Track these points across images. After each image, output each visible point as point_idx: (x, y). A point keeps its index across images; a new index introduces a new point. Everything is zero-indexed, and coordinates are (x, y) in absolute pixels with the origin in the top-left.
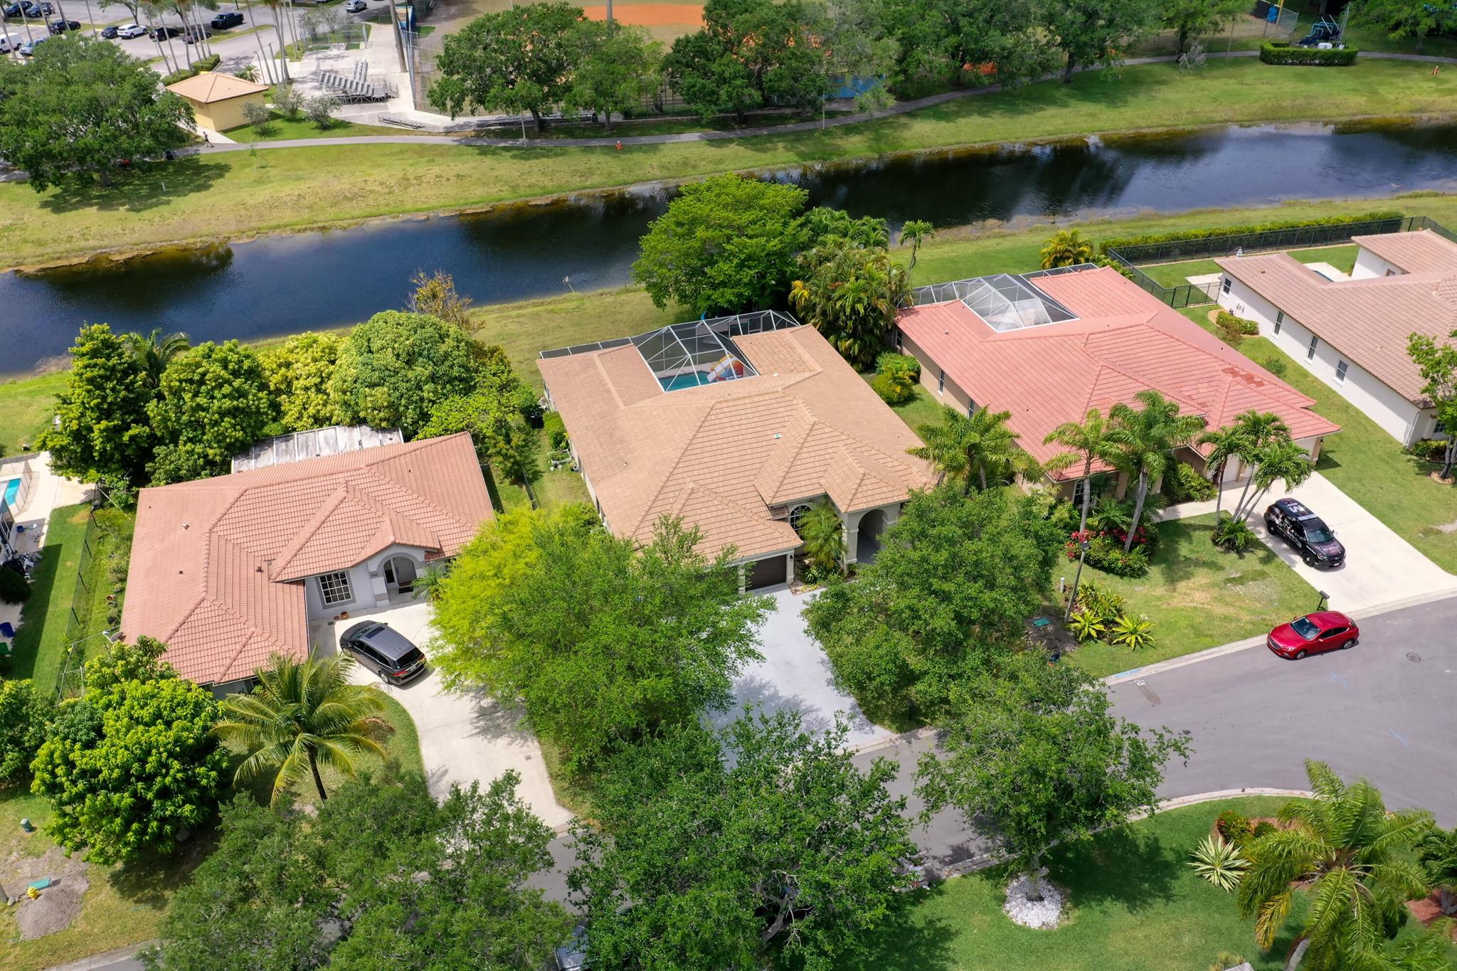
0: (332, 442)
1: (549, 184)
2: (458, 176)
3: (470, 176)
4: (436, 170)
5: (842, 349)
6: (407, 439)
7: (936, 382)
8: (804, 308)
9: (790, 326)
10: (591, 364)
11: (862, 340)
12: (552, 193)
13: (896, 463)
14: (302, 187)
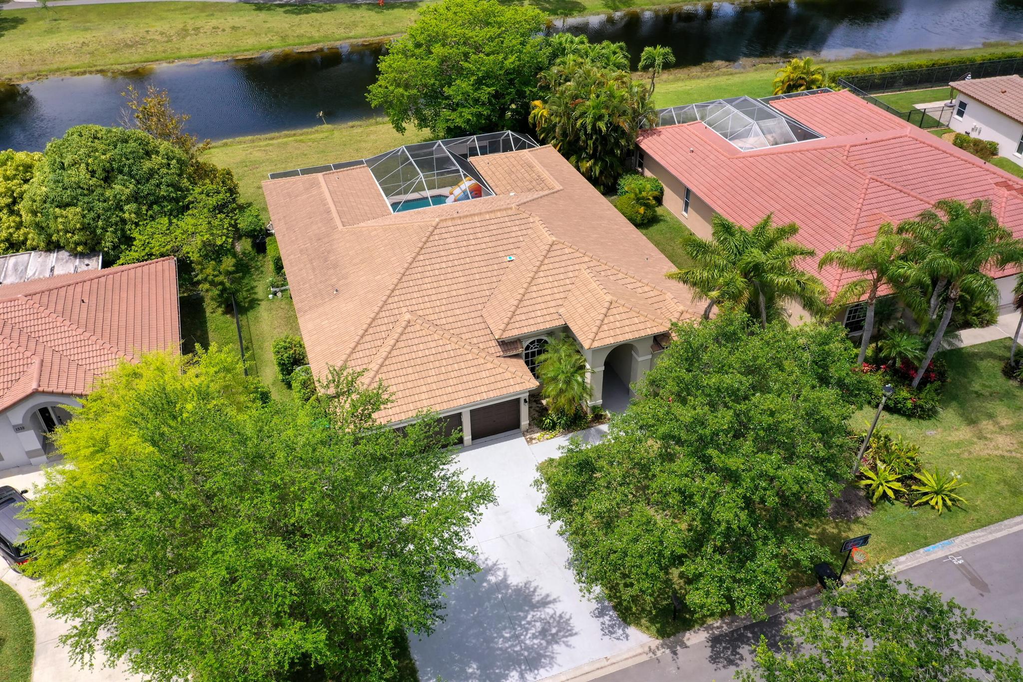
0: (21, 268)
1: (316, 35)
2: (234, 28)
3: (244, 28)
4: (214, 22)
5: (583, 169)
6: (106, 264)
7: (681, 203)
8: (543, 130)
9: (530, 146)
10: (317, 184)
11: (603, 161)
12: (318, 42)
13: (646, 289)
14: (88, 36)
